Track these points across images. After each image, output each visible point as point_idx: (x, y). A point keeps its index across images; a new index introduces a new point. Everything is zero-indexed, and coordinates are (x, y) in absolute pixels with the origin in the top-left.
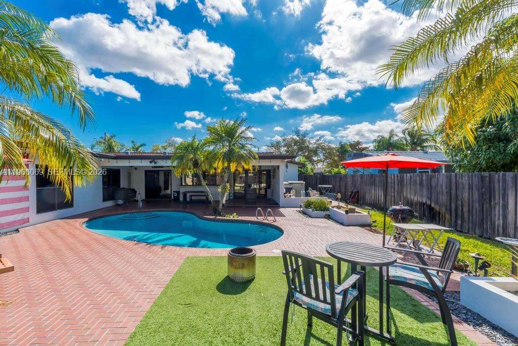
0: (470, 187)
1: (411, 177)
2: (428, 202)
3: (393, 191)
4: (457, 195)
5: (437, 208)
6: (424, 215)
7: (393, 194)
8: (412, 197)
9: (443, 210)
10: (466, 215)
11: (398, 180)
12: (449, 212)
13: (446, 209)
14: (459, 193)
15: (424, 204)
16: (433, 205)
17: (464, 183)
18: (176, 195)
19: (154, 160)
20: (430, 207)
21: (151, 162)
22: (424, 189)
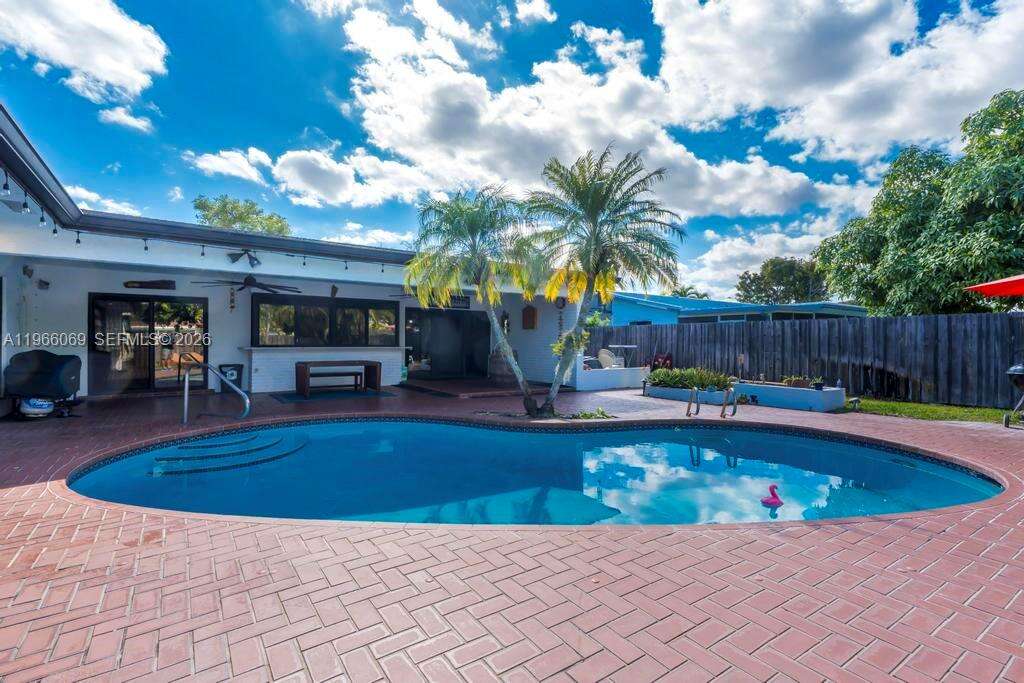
0: (984, 336)
2: (879, 364)
4: (950, 350)
5: (902, 373)
6: (868, 386)
9: (917, 375)
10: (973, 379)
12: (931, 377)
13: (925, 373)
14: (957, 346)
15: (866, 368)
16: (891, 368)
17: (969, 329)
18: (232, 375)
19: (246, 251)
20: (882, 372)
21: (234, 258)
22: (868, 343)
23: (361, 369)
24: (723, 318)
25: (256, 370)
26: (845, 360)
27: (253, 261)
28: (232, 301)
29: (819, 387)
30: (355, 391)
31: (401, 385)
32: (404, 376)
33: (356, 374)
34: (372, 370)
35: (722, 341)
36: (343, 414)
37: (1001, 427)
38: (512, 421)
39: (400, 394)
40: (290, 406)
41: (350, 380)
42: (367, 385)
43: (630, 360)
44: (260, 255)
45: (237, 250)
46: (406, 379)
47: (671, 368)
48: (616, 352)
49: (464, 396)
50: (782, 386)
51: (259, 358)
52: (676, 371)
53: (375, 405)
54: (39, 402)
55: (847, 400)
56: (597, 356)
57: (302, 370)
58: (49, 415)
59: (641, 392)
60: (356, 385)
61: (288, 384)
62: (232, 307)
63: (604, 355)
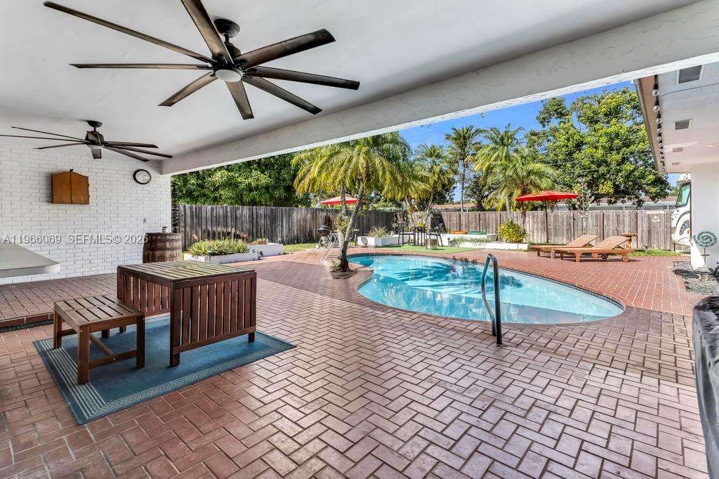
22: (229, 220)
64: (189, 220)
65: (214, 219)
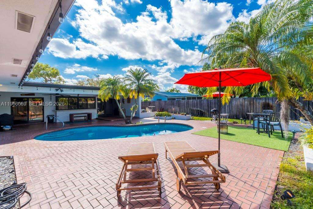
0: (215, 103)
1: (192, 101)
2: (200, 110)
3: (184, 106)
4: (210, 106)
5: (204, 111)
6: (199, 114)
7: (184, 108)
8: (193, 108)
11: (186, 102)
12: (208, 112)
13: (207, 111)
14: (211, 106)
15: (198, 110)
16: (202, 110)
18: (51, 118)
19: (60, 89)
20: (201, 111)
21: (57, 90)
22: (198, 105)
23: (86, 115)
24: (177, 98)
25: (58, 116)
26: (195, 109)
27: (62, 91)
28: (51, 98)
29: (185, 115)
30: (85, 121)
31: (97, 119)
32: (97, 116)
33: (85, 116)
34: (89, 115)
35: (174, 105)
36: (84, 126)
37: (210, 121)
38: (122, 125)
39: (97, 121)
40: (69, 125)
41: (83, 118)
42: (88, 119)
43: (154, 110)
44: (64, 89)
45: (58, 88)
46: (97, 117)
47: (160, 112)
48: (150, 108)
49: (113, 120)
50: (180, 115)
51: (59, 113)
52: (161, 112)
53: (91, 124)
54: (8, 126)
55: (191, 117)
56: (145, 109)
57: (71, 116)
58: (10, 130)
59: (154, 118)
60: (85, 119)
61: (68, 120)
62: (51, 100)
63: (147, 109)
64: (185, 105)
65: (193, 105)
